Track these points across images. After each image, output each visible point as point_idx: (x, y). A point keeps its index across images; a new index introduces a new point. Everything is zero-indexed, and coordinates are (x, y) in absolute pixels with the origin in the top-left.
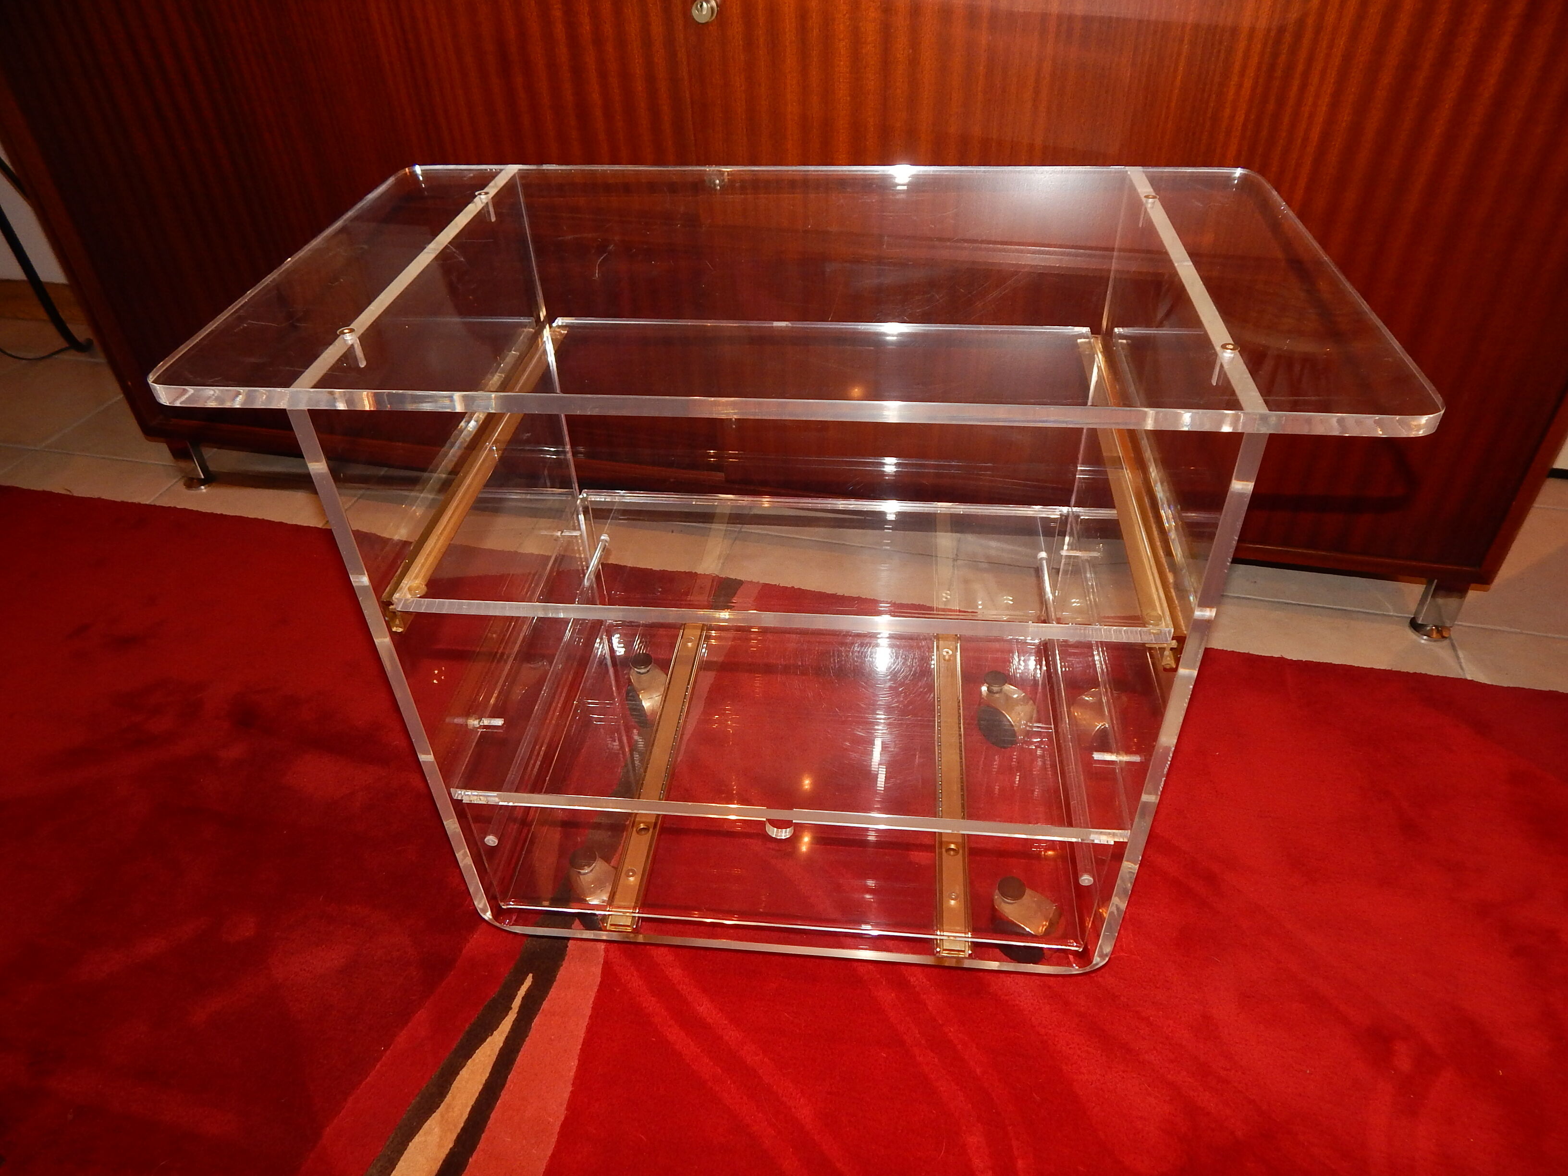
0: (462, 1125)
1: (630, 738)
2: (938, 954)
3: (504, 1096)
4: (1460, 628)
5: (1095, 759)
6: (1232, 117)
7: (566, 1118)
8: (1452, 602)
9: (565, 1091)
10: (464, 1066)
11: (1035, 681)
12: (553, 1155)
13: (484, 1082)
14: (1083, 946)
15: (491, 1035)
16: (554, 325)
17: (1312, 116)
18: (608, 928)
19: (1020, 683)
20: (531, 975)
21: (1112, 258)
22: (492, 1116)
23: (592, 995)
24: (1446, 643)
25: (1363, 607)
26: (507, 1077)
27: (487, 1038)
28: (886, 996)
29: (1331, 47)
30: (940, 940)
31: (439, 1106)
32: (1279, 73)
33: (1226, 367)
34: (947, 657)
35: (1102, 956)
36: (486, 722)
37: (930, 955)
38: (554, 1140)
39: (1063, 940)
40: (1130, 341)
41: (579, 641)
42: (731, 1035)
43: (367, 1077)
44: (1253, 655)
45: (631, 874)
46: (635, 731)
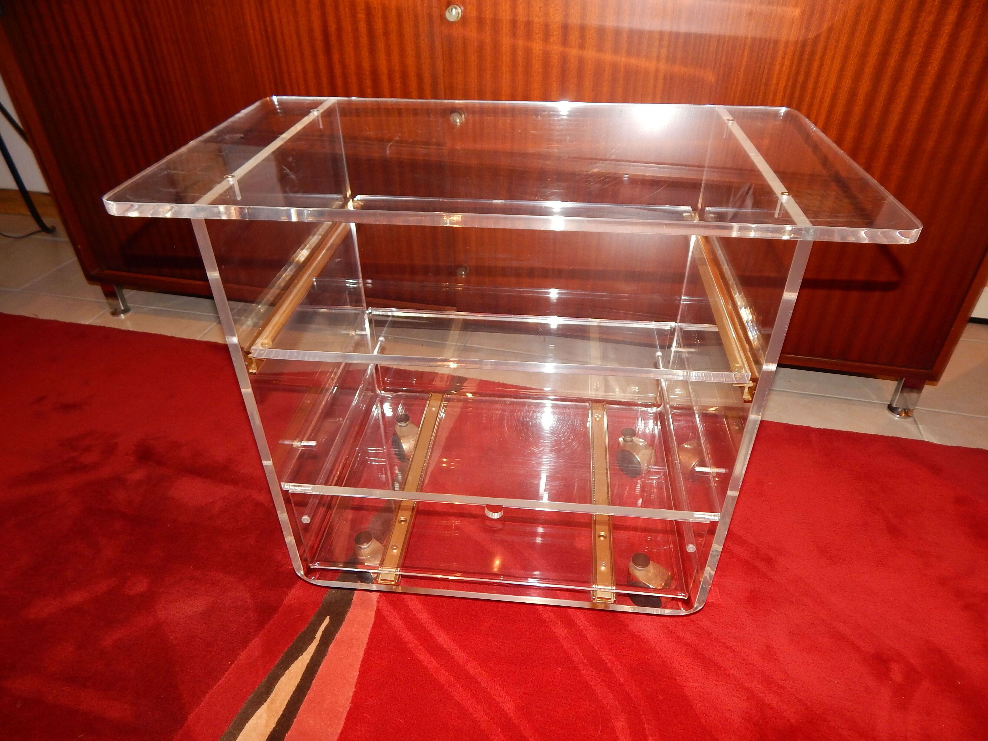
0: (281, 713)
1: (392, 473)
2: (594, 601)
3: (310, 694)
4: (919, 410)
5: (697, 470)
6: (777, 84)
7: (351, 708)
8: (914, 395)
9: (350, 692)
10: (283, 675)
11: (653, 436)
12: (342, 733)
13: (296, 685)
14: (688, 596)
15: (302, 655)
16: (355, 199)
17: (826, 83)
18: (379, 582)
19: (644, 436)
20: (328, 617)
21: (703, 171)
22: (302, 707)
23: (369, 630)
24: (910, 419)
25: (858, 397)
26: (312, 682)
27: (299, 657)
28: (560, 631)
29: (838, 41)
30: (595, 591)
31: (266, 700)
32: (806, 57)
33: (785, 205)
34: (598, 419)
35: (699, 602)
36: (305, 443)
37: (589, 601)
38: (343, 723)
39: (675, 591)
40: (716, 216)
41: (363, 407)
42: (460, 655)
43: (219, 681)
44: (790, 425)
45: (395, 548)
46: (396, 468)
